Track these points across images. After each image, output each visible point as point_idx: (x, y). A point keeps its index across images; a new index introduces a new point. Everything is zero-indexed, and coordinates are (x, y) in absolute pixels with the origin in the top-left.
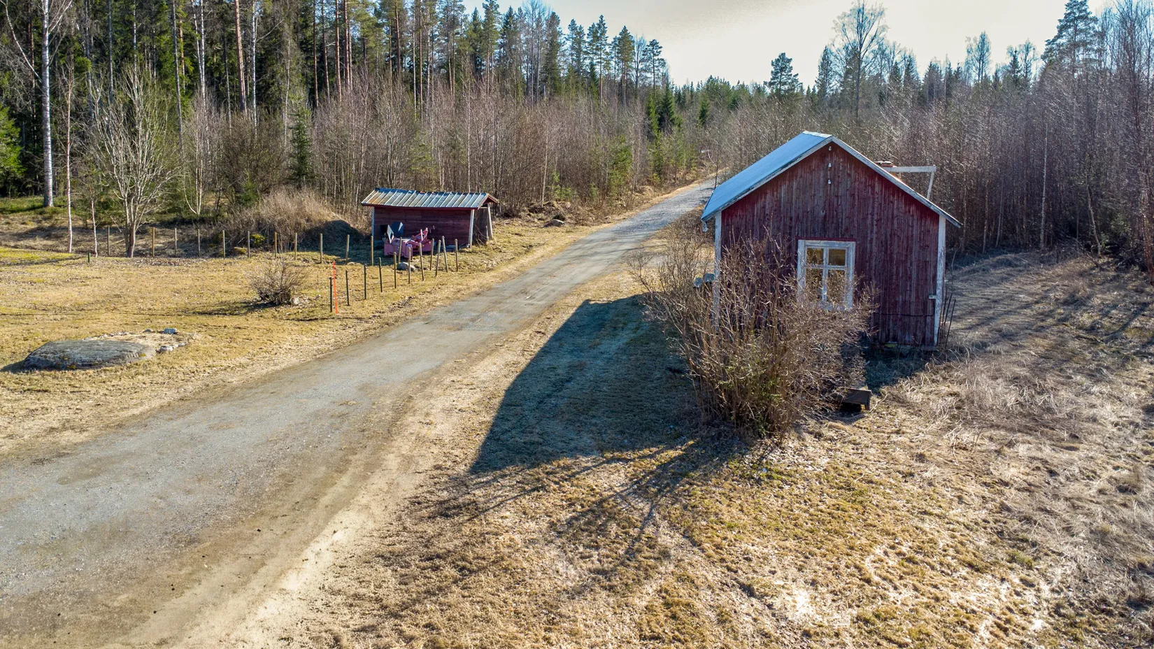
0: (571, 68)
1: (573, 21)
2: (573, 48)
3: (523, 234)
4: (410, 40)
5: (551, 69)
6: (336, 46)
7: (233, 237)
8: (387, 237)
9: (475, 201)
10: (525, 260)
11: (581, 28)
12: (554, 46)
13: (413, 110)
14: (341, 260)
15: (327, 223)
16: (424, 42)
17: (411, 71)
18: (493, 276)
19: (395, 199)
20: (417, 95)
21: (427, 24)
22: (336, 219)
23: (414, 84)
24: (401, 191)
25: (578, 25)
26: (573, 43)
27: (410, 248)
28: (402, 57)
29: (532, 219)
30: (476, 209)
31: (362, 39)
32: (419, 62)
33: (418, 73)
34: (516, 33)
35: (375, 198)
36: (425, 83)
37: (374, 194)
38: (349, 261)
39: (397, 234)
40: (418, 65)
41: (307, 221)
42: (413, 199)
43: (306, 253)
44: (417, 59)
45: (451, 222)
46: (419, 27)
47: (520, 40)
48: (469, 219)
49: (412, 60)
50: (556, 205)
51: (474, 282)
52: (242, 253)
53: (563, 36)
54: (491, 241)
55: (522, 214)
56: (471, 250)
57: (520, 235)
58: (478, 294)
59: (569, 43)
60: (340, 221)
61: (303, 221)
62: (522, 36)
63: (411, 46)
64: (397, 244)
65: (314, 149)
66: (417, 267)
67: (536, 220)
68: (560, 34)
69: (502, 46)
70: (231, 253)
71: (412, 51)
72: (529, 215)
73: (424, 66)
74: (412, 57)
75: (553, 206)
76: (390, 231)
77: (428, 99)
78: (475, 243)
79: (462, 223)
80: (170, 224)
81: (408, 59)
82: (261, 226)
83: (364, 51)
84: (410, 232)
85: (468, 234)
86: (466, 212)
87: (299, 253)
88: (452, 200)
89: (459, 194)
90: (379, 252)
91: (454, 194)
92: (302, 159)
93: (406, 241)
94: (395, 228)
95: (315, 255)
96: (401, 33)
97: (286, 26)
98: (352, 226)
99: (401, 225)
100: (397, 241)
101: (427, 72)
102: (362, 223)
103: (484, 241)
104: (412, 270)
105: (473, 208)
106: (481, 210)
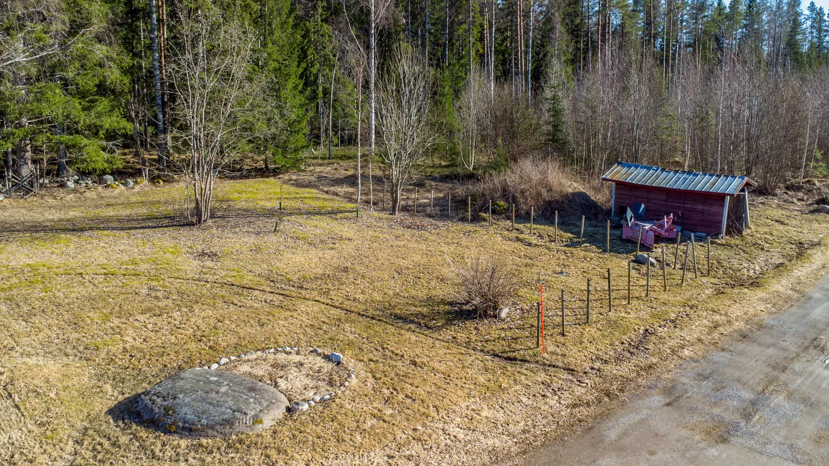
0: (812, 44)
1: (812, 3)
2: (812, 27)
3: (786, 221)
4: (662, 23)
5: (792, 45)
6: (598, 30)
7: (480, 202)
8: (626, 220)
9: (731, 185)
10: (801, 271)
11: (821, 9)
12: (796, 24)
13: (661, 83)
14: (575, 240)
15: (567, 196)
16: (674, 24)
17: (662, 49)
18: (761, 299)
19: (637, 175)
20: (666, 70)
21: (678, 8)
22: (577, 190)
23: (664, 59)
24: (645, 167)
25: (818, 6)
26: (813, 23)
27: (652, 234)
28: (655, 38)
29: (790, 199)
30: (732, 195)
31: (622, 25)
32: (669, 42)
33: (667, 51)
34: (759, 14)
35: (618, 173)
36: (674, 59)
37: (616, 168)
38: (583, 242)
39: (638, 217)
40: (668, 45)
41: (548, 191)
42: (657, 177)
43: (542, 227)
44: (667, 40)
45: (700, 207)
46: (670, 11)
47: (762, 21)
48: (723, 206)
49: (663, 41)
50: (817, 183)
51: (736, 311)
52: (485, 220)
53: (803, 17)
54: (749, 231)
55: (778, 191)
56: (724, 241)
57: (782, 223)
58: (744, 336)
59: (809, 23)
60: (582, 192)
61: (544, 192)
62: (764, 17)
63: (663, 29)
64: (637, 228)
65: (567, 117)
66: (658, 261)
67: (795, 201)
68: (799, 14)
69: (745, 26)
70: (476, 219)
71: (664, 34)
72: (787, 193)
73: (673, 45)
74: (663, 38)
75: (814, 184)
76: (629, 213)
77: (676, 72)
78: (728, 233)
79: (714, 209)
80: (445, 179)
81: (660, 40)
82: (505, 193)
83: (623, 35)
84: (652, 215)
85: (720, 222)
86: (721, 197)
87: (535, 226)
88: (703, 183)
89: (712, 175)
90: (618, 232)
91: (705, 175)
92: (555, 127)
93: (648, 226)
94: (635, 210)
95: (550, 230)
96: (655, 18)
97: (557, 15)
98: (592, 198)
99: (643, 206)
100: (637, 225)
101: (675, 51)
102: (603, 197)
103: (740, 232)
104: (652, 264)
105: (728, 195)
106: (739, 196)
